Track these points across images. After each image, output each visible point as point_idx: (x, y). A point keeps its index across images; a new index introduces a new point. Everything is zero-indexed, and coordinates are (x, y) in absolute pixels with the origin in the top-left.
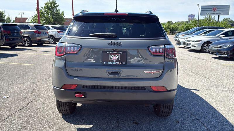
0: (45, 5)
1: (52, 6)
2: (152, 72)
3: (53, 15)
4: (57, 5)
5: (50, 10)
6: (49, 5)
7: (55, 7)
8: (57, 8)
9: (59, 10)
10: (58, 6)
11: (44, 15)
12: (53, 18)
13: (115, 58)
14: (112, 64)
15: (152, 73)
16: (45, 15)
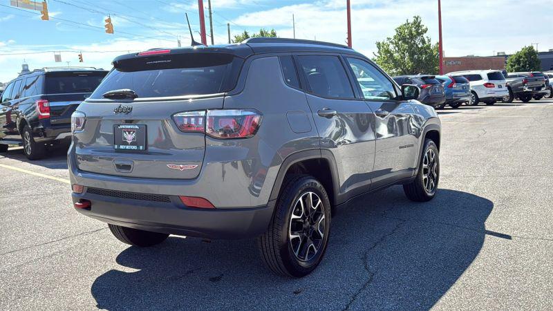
0: (395, 33)
1: (411, 33)
2: (181, 166)
3: (412, 54)
4: (424, 28)
5: (407, 43)
6: (406, 31)
7: (419, 34)
8: (425, 35)
9: (429, 41)
10: (425, 31)
11: (392, 55)
12: (412, 60)
13: (129, 137)
14: (126, 149)
15: (182, 168)
16: (396, 55)
